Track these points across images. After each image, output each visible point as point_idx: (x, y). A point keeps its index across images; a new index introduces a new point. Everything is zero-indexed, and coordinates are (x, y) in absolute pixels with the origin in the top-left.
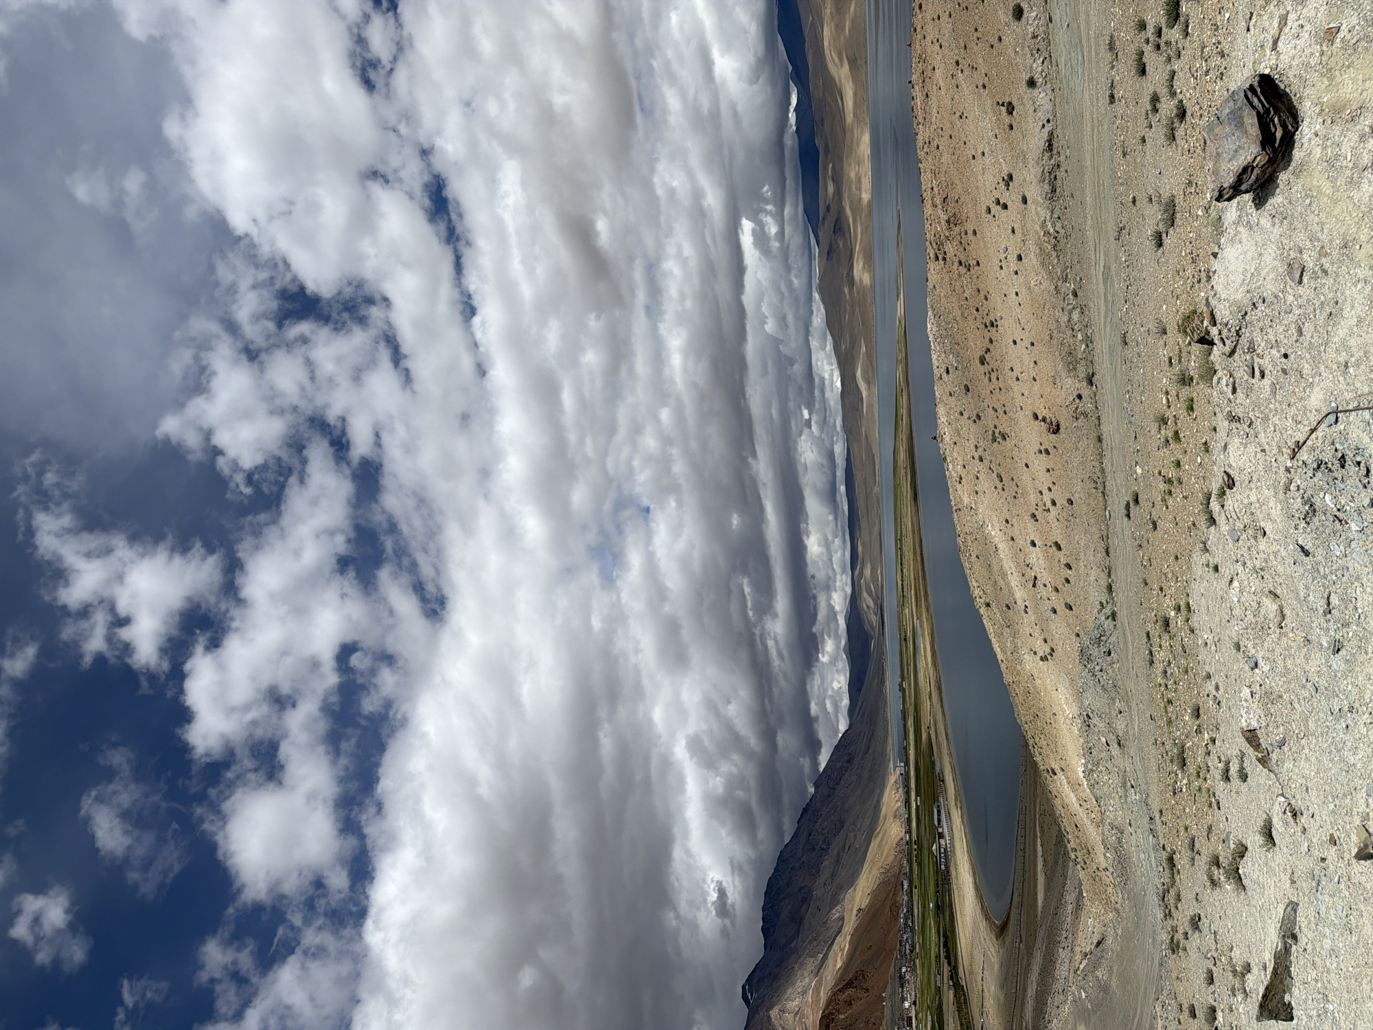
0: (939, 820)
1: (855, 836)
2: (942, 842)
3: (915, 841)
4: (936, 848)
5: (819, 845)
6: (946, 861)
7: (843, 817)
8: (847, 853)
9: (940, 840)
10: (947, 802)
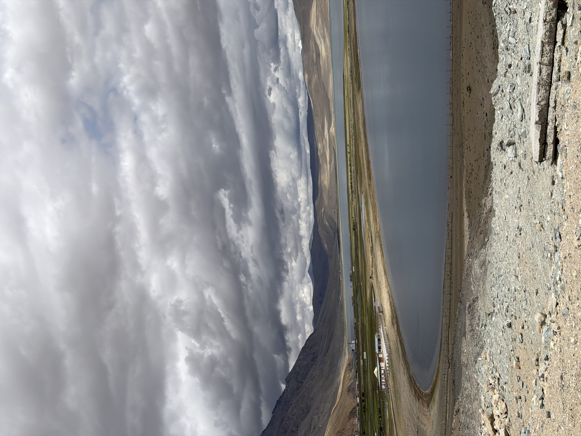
0: (380, 348)
1: (319, 418)
2: (383, 365)
3: (363, 393)
4: (377, 371)
5: (290, 429)
6: (386, 380)
7: (308, 404)
8: (312, 432)
9: (380, 363)
10: (385, 328)
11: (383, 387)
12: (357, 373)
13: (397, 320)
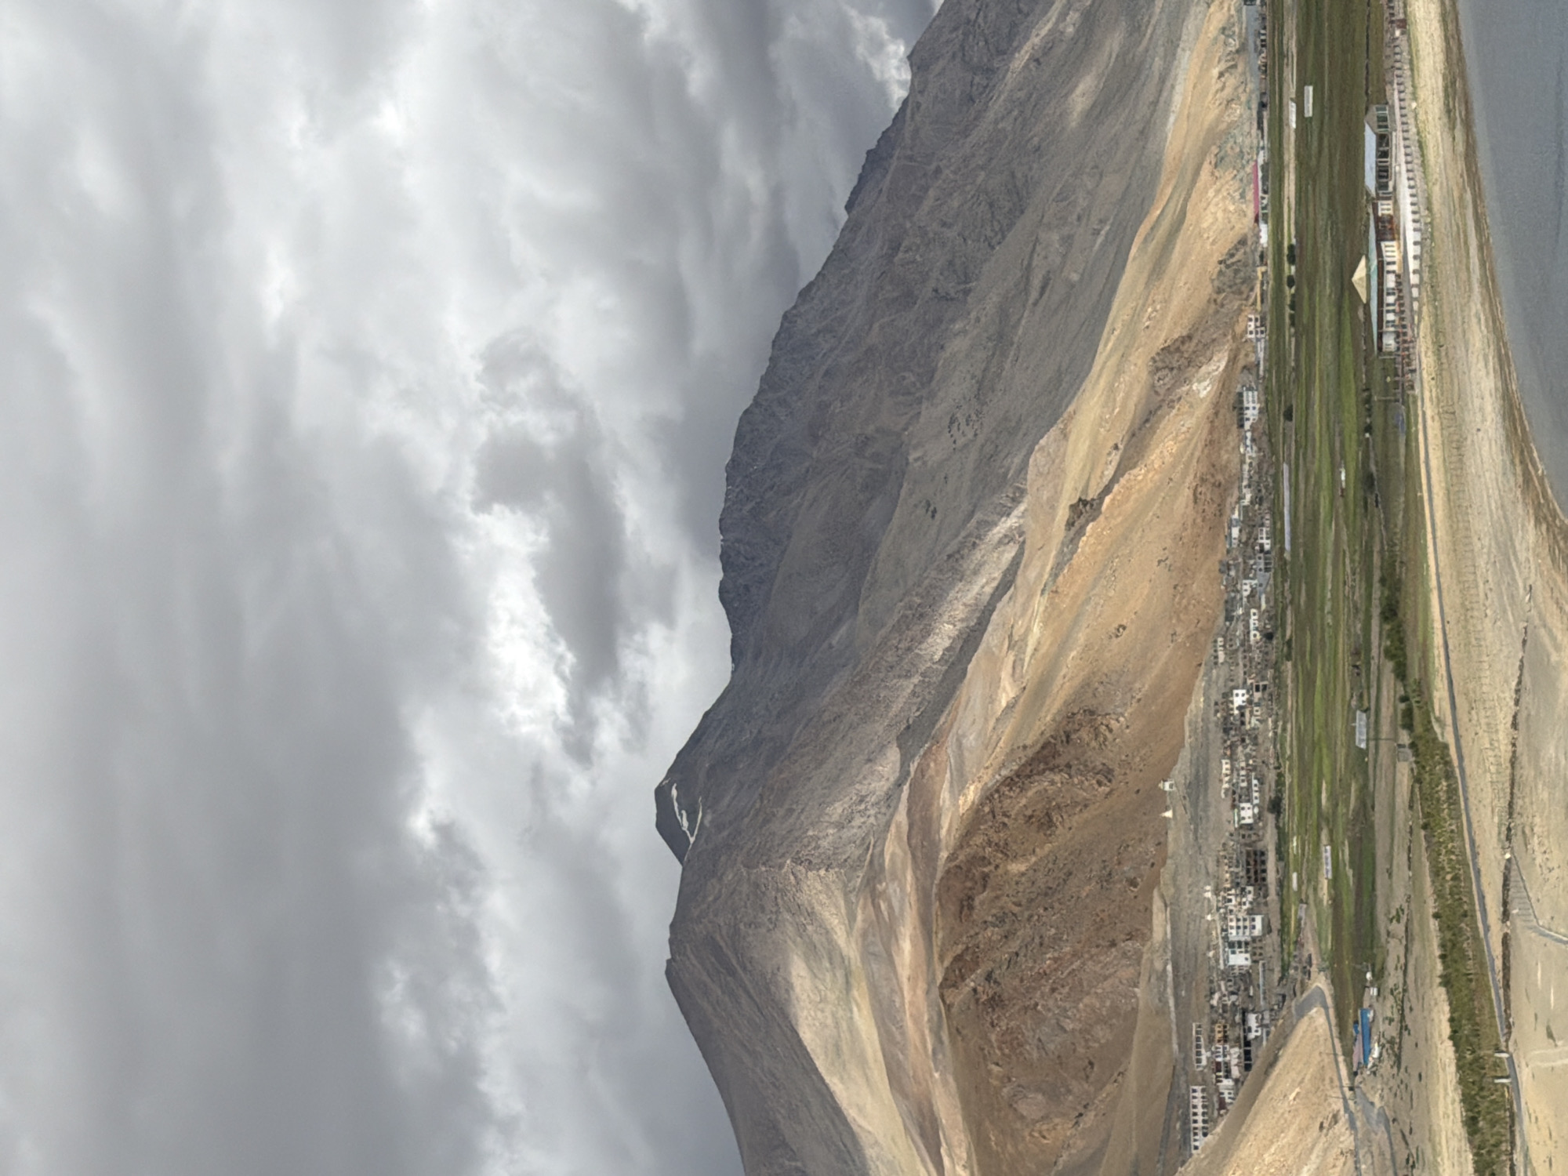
0: (1383, 173)
1: (1068, 240)
2: (1391, 250)
3: (1291, 247)
4: (1368, 276)
5: (932, 284)
6: (1402, 319)
7: (1019, 175)
9: (1383, 244)
10: (1414, 105)
11: (1390, 342)
12: (1266, 114)
13: (1467, 109)
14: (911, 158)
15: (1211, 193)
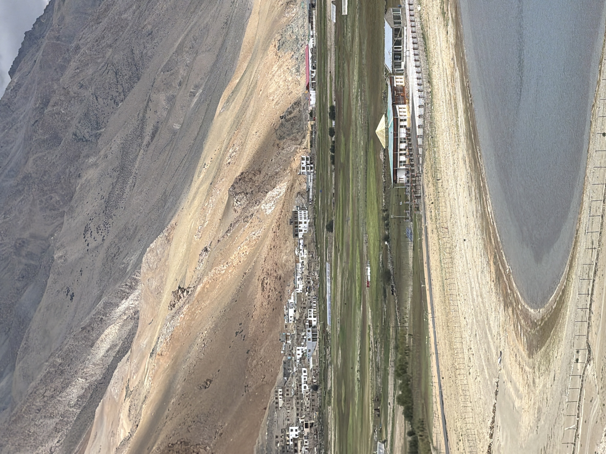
0: (397, 56)
3: (332, 108)
4: (387, 129)
5: (72, 130)
6: (411, 160)
7: (137, 52)
8: (148, 145)
9: (397, 107)
10: (419, 8)
11: (402, 177)
13: (456, 12)
14: (58, 39)
15: (275, 68)
